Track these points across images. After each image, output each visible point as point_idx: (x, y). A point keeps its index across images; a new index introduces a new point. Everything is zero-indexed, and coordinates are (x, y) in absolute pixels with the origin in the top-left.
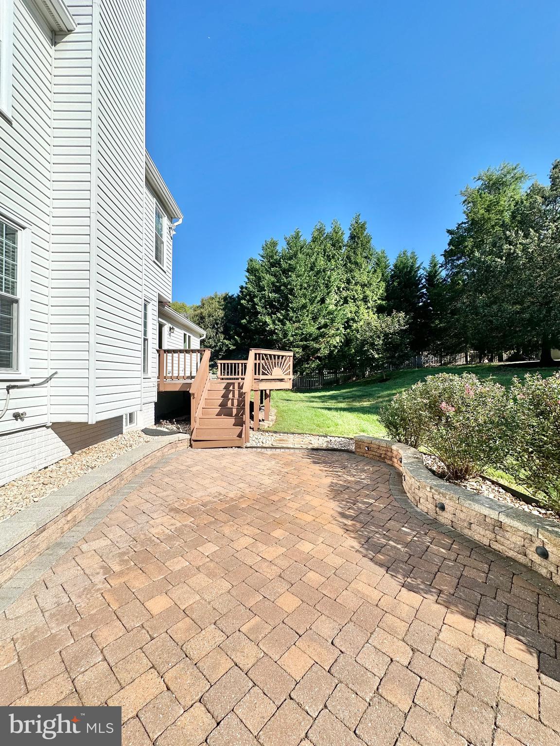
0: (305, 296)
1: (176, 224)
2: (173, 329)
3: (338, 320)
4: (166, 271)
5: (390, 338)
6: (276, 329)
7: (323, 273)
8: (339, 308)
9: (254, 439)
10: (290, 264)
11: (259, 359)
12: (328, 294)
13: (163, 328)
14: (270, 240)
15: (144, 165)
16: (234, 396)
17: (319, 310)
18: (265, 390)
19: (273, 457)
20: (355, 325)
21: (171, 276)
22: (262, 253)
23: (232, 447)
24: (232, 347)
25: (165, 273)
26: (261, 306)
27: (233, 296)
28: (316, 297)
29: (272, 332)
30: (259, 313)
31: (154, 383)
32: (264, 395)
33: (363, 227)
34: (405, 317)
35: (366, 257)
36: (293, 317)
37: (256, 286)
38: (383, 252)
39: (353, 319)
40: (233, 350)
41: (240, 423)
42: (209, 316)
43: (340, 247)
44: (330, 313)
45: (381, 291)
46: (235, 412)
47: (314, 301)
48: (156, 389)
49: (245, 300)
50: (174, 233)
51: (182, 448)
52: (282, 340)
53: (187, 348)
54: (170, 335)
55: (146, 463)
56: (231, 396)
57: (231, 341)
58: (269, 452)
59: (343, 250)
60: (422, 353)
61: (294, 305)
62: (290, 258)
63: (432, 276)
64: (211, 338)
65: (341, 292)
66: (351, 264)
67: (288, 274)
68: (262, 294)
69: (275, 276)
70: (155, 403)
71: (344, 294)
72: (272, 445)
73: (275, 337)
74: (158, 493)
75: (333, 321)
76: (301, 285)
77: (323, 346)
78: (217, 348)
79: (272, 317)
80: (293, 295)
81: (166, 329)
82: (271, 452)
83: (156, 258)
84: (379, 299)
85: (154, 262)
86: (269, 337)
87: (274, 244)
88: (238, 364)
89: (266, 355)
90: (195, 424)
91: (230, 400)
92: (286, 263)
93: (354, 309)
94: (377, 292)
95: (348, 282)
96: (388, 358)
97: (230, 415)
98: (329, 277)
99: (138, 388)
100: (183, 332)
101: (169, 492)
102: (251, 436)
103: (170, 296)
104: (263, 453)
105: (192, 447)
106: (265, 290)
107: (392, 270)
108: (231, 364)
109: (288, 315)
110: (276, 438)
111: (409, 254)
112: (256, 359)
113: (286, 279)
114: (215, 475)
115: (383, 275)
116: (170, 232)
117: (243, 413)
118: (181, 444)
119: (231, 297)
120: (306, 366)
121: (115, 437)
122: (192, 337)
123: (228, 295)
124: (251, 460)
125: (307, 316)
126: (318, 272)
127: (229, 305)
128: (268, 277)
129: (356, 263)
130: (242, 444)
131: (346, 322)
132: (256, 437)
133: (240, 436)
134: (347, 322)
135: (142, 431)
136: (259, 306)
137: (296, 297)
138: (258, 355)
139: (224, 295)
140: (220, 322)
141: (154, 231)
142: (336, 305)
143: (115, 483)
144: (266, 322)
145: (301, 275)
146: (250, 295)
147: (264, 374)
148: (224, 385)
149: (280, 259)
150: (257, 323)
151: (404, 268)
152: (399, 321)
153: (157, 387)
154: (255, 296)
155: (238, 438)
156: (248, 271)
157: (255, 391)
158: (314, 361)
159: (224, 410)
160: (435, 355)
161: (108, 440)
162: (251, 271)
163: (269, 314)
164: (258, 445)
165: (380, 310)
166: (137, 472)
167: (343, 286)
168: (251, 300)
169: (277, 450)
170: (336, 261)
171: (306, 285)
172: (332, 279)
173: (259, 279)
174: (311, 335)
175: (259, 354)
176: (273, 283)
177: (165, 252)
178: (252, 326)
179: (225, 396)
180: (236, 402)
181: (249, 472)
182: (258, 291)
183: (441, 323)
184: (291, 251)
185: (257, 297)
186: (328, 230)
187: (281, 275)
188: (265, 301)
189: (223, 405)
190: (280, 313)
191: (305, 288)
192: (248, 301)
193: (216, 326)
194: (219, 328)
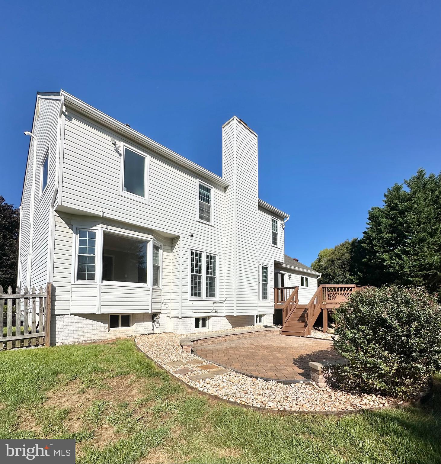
6: (392, 263)
24: (356, 281)
30: (378, 252)
42: (338, 260)
49: (365, 243)
57: (355, 276)
64: (339, 276)
68: (380, 236)
73: (391, 270)
79: (389, 254)
128: (385, 221)
144: (384, 259)
146: (369, 239)
150: (376, 260)
162: (372, 218)
163: (387, 252)
168: (370, 243)
173: (379, 224)
176: (390, 225)
178: (372, 263)
182: (376, 235)
185: (375, 239)
187: (398, 216)
193: (343, 266)
194: (346, 267)
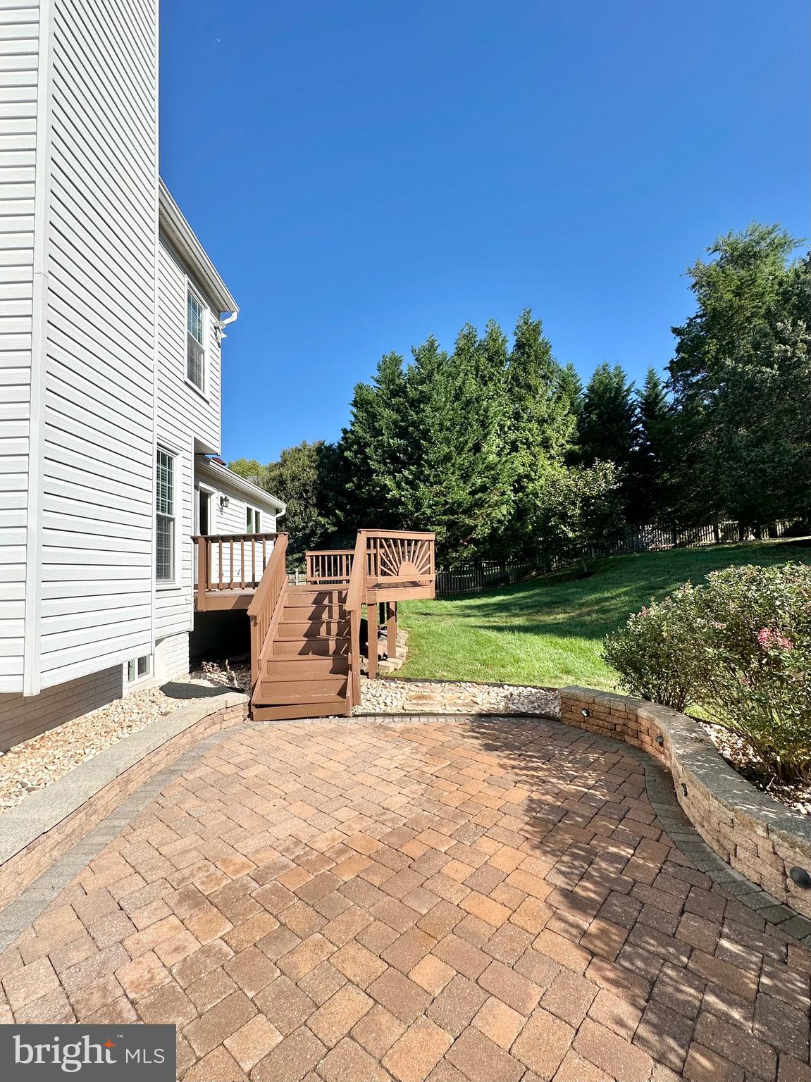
0: (447, 441)
1: (227, 321)
2: (226, 500)
3: (504, 477)
4: (209, 400)
5: (593, 505)
6: (403, 496)
7: (476, 405)
8: (504, 459)
9: (369, 696)
10: (422, 392)
11: (375, 547)
12: (485, 436)
13: (209, 500)
14: (388, 355)
15: (156, 205)
16: (330, 617)
17: (473, 464)
18: (388, 603)
19: (406, 735)
20: (530, 485)
21: (219, 409)
22: (377, 374)
23: (328, 717)
24: (332, 529)
25: (208, 403)
26: (377, 460)
27: (331, 445)
28: (466, 442)
29: (397, 502)
30: (374, 471)
31: (188, 597)
32: (386, 612)
33: (536, 330)
34: (616, 468)
35: (543, 377)
36: (429, 475)
37: (369, 428)
38: (570, 368)
39: (528, 477)
40: (334, 532)
41: (342, 667)
42: (293, 480)
43: (501, 363)
44: (490, 467)
45: (570, 430)
46: (332, 646)
47: (463, 448)
48: (191, 608)
49: (351, 451)
50: (224, 336)
51: (233, 721)
52: (412, 513)
53: (254, 532)
54: (221, 511)
55: (155, 765)
56: (325, 616)
57: (329, 518)
58: (398, 724)
59: (507, 366)
60: (643, 528)
61: (432, 457)
62: (422, 382)
63: (651, 403)
64: (297, 515)
65: (505, 433)
66: (520, 388)
67: (419, 407)
68: (378, 441)
69: (398, 411)
70: (191, 634)
71: (512, 436)
72: (403, 708)
73: (401, 509)
74: (166, 844)
75: (495, 480)
76: (441, 424)
77: (480, 521)
78: (307, 531)
79: (395, 477)
80: (429, 440)
81: (213, 502)
82: (403, 725)
83: (191, 377)
84: (567, 442)
85: (186, 383)
86: (392, 509)
87: (396, 362)
88: (341, 556)
89: (387, 540)
90: (259, 673)
91: (324, 625)
92: (416, 389)
93: (528, 459)
94: (564, 431)
95: (517, 416)
96: (590, 538)
97: (324, 652)
98: (486, 410)
99: (145, 611)
100: (246, 505)
101: (190, 840)
102: (364, 689)
103: (218, 444)
104: (386, 728)
105: (252, 719)
106: (383, 435)
107: (586, 396)
108: (329, 557)
109: (422, 472)
110: (413, 693)
111: (612, 370)
112: (369, 547)
113: (417, 415)
114: (291, 787)
115: (572, 404)
116: (216, 334)
117: (348, 650)
118: (232, 715)
119: (329, 448)
120: (454, 555)
121: (107, 706)
122: (262, 514)
123: (323, 444)
124: (363, 747)
125: (453, 473)
126: (468, 403)
127: (325, 460)
128: (387, 413)
129: (529, 387)
130: (347, 709)
131: (515, 481)
132: (374, 692)
133: (342, 693)
134: (518, 481)
135: (162, 689)
136: (373, 460)
137: (434, 443)
138: (372, 541)
139: (317, 446)
140: (311, 489)
141: (186, 331)
142: (499, 454)
143: (74, 824)
144: (386, 485)
145: (440, 408)
146: (358, 443)
147: (384, 573)
148: (313, 596)
149: (406, 383)
150: (371, 487)
151: (605, 391)
152: (605, 476)
153: (193, 604)
154: (367, 445)
155: (340, 699)
156: (355, 404)
157: (369, 605)
158: (466, 547)
159: (314, 644)
160: (665, 530)
161: (87, 715)
162: (360, 403)
163: (390, 473)
164: (378, 711)
165: (571, 460)
166: (132, 788)
167: (509, 423)
168: (361, 451)
169: (415, 719)
170: (495, 385)
171: (449, 424)
172: (491, 414)
173: (373, 417)
174: (460, 504)
175: (375, 539)
176: (395, 423)
177: (208, 367)
178: (363, 493)
179: (315, 618)
180: (334, 628)
181: (359, 778)
182: (371, 437)
183: (672, 477)
184: (422, 371)
185: (370, 446)
186: (481, 336)
187: (407, 409)
188: (384, 452)
189: (311, 634)
190: (409, 470)
191: (448, 429)
192: (356, 453)
193: (304, 494)
194: (310, 498)
